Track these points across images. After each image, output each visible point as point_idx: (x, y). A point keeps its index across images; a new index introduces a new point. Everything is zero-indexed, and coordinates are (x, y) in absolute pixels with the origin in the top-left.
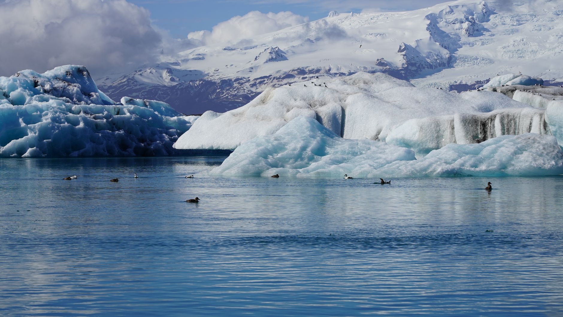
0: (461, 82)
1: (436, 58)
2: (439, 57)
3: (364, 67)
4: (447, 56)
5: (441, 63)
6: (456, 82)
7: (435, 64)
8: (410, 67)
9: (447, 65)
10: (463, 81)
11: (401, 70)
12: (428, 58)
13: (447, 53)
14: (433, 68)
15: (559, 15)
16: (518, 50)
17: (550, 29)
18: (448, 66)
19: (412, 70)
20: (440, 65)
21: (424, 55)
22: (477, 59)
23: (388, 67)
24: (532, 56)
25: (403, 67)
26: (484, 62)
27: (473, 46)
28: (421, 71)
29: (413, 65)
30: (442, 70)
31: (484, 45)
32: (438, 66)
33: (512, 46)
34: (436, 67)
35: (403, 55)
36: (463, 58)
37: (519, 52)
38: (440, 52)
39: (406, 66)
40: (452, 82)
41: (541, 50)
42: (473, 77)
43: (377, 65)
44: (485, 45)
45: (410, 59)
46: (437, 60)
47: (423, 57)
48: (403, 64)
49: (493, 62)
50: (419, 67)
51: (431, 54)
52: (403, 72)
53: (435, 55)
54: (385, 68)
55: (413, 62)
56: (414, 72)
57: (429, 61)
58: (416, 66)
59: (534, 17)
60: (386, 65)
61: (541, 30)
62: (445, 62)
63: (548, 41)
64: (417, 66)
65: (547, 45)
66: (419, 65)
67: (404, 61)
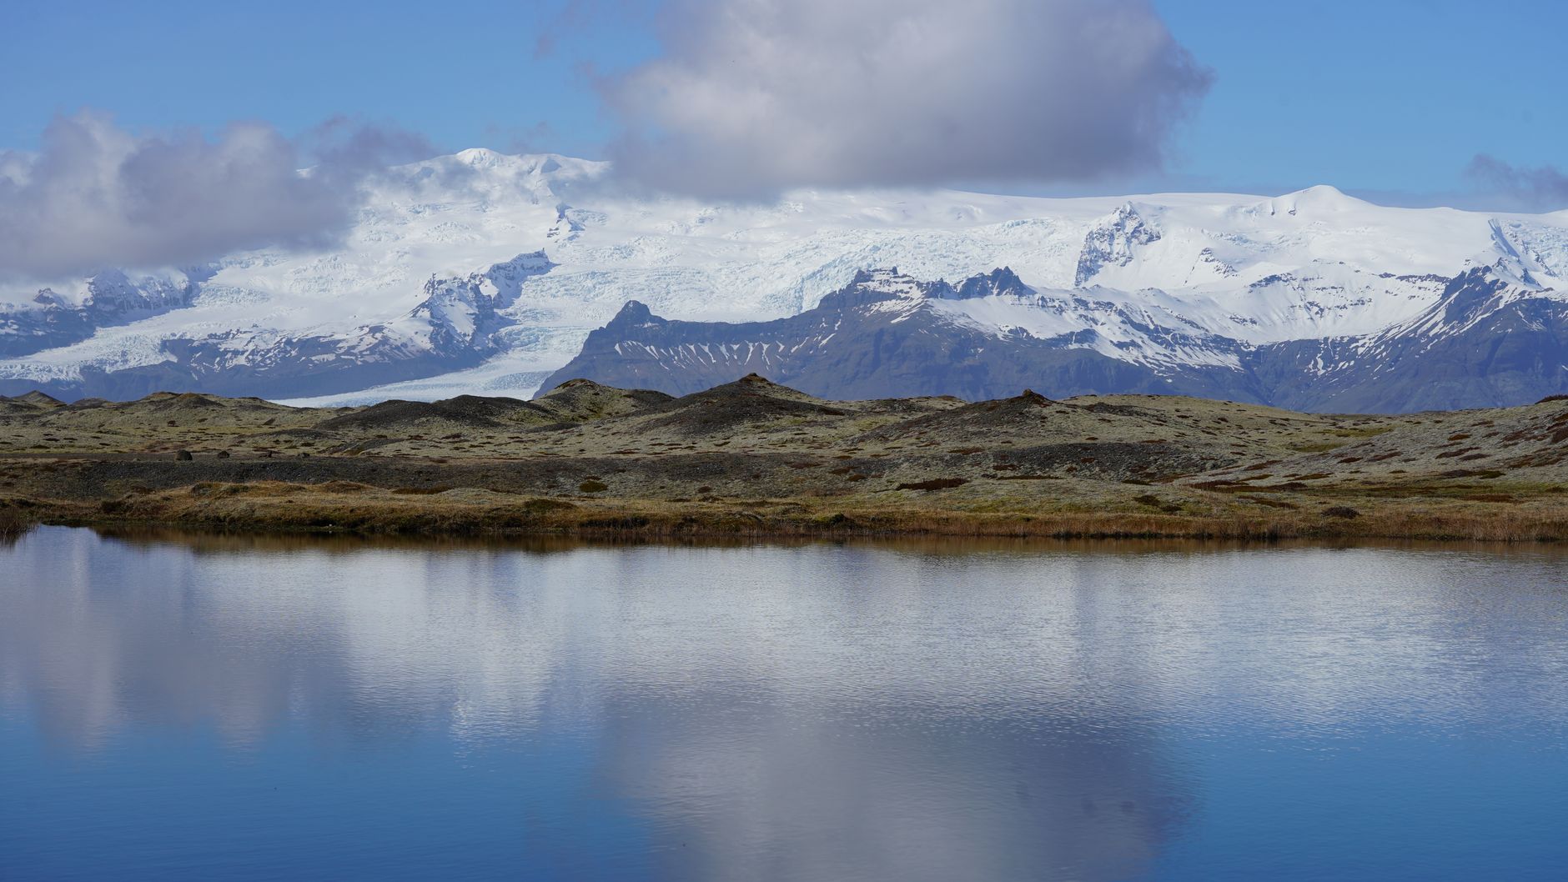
0: (182, 336)
1: (160, 289)
2: (166, 288)
3: (8, 304)
4: (184, 286)
5: (168, 298)
6: (174, 335)
7: (155, 300)
8: (100, 306)
9: (181, 302)
10: (188, 334)
11: (81, 311)
12: (144, 288)
13: (184, 281)
14: (150, 308)
15: (419, 212)
16: (321, 278)
17: (397, 238)
18: (185, 304)
19: (105, 312)
20: (166, 302)
21: (136, 284)
22: (239, 292)
23: (54, 305)
24: (344, 289)
25: (85, 306)
26: (250, 298)
27: (248, 266)
28: (125, 313)
29: (107, 301)
30: (168, 312)
31: (268, 265)
32: (162, 303)
33: (312, 269)
34: (159, 306)
35: (89, 283)
36: (213, 290)
37: (321, 281)
38: (169, 278)
39: (91, 303)
40: (168, 335)
41: (360, 278)
42: (212, 326)
43: (35, 300)
44: (271, 266)
45: (103, 290)
46: (161, 293)
47: (134, 289)
48: (86, 300)
49: (268, 299)
50: (121, 305)
51: (152, 281)
52: (84, 314)
53: (160, 284)
54: (49, 306)
55: (109, 296)
56: (108, 315)
57: (144, 294)
58: (115, 305)
59: (371, 216)
60: (52, 301)
61: (380, 240)
62: (179, 296)
63: (381, 262)
64: (117, 303)
65: (375, 269)
66: (122, 302)
67: (89, 295)
